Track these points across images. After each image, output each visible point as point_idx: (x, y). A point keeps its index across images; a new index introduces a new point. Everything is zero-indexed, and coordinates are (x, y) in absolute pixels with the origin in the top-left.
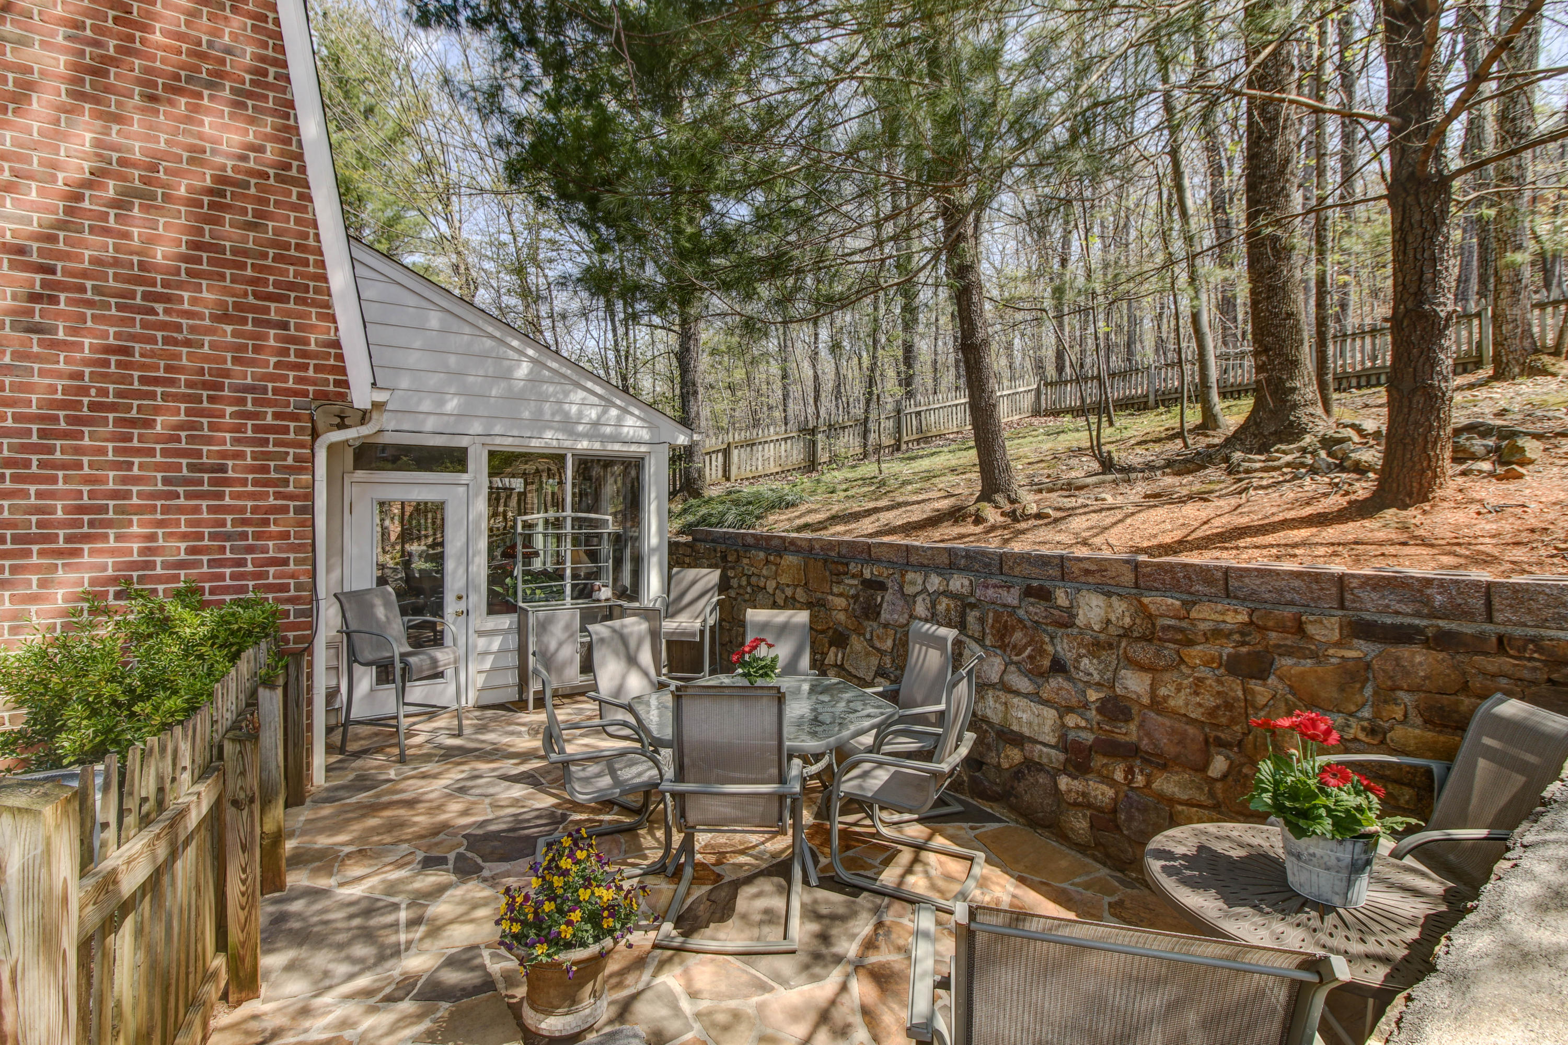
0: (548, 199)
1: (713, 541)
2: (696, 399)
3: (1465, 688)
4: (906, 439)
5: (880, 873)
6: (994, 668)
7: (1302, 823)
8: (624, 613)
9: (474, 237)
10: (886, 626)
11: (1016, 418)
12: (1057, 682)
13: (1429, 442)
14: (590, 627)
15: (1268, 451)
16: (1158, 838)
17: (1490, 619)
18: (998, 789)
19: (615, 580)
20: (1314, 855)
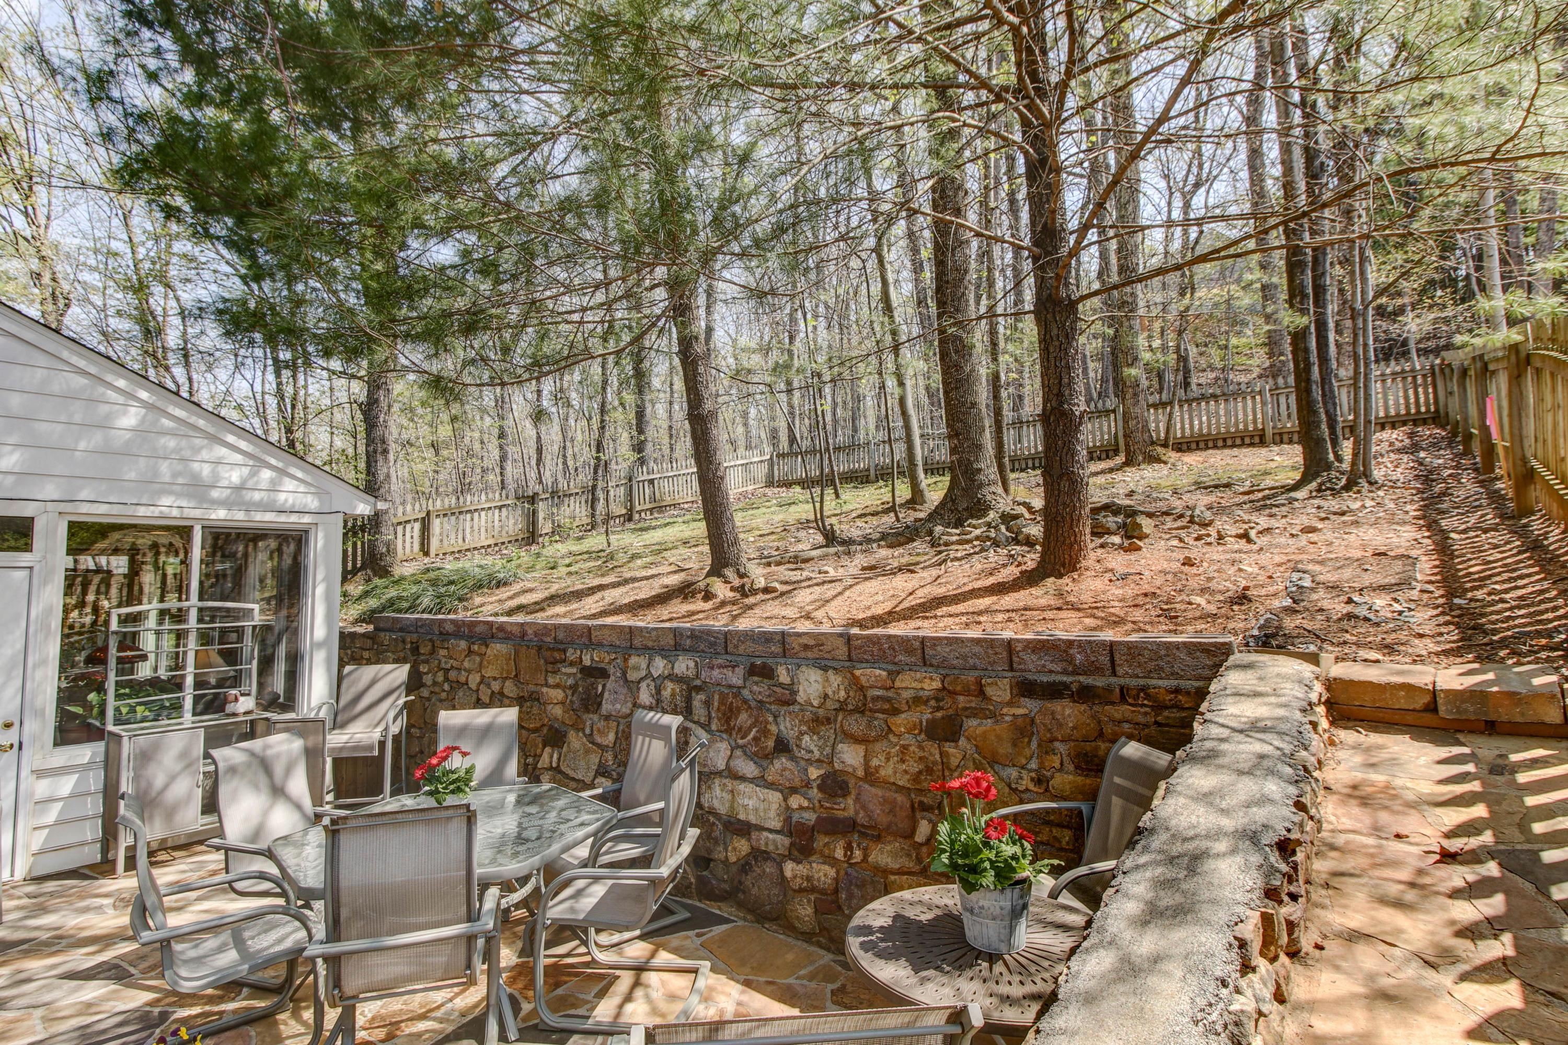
0: (179, 210)
1: (401, 630)
2: (386, 460)
3: (1101, 735)
4: (638, 508)
5: (593, 1009)
6: (719, 755)
7: (971, 878)
8: (270, 728)
9: (68, 240)
10: (607, 718)
11: (750, 488)
12: (782, 762)
13: (1074, 521)
14: (215, 753)
15: (962, 526)
16: (861, 912)
17: (1114, 674)
18: (726, 886)
19: (261, 685)
20: (982, 908)
